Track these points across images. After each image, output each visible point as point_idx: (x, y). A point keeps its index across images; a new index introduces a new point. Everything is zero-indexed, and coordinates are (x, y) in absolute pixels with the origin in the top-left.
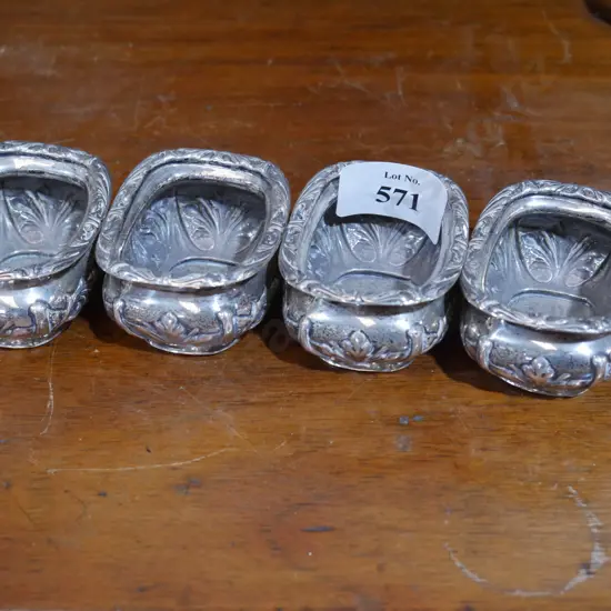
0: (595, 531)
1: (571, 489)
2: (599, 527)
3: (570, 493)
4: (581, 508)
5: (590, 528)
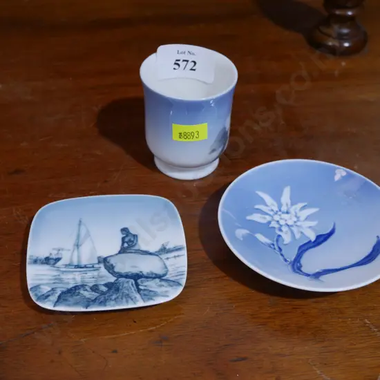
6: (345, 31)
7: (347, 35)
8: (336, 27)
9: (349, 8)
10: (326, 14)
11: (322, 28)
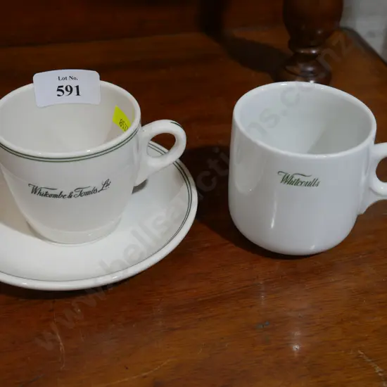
0: (380, 374)
1: (360, 352)
2: (380, 372)
3: (360, 355)
4: (369, 362)
5: (377, 373)
6: (310, 69)
7: (312, 72)
8: (301, 66)
9: (314, 47)
10: (291, 53)
11: (289, 68)
